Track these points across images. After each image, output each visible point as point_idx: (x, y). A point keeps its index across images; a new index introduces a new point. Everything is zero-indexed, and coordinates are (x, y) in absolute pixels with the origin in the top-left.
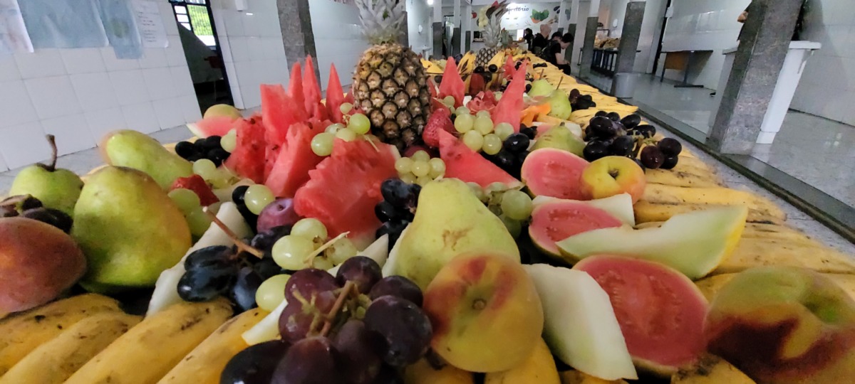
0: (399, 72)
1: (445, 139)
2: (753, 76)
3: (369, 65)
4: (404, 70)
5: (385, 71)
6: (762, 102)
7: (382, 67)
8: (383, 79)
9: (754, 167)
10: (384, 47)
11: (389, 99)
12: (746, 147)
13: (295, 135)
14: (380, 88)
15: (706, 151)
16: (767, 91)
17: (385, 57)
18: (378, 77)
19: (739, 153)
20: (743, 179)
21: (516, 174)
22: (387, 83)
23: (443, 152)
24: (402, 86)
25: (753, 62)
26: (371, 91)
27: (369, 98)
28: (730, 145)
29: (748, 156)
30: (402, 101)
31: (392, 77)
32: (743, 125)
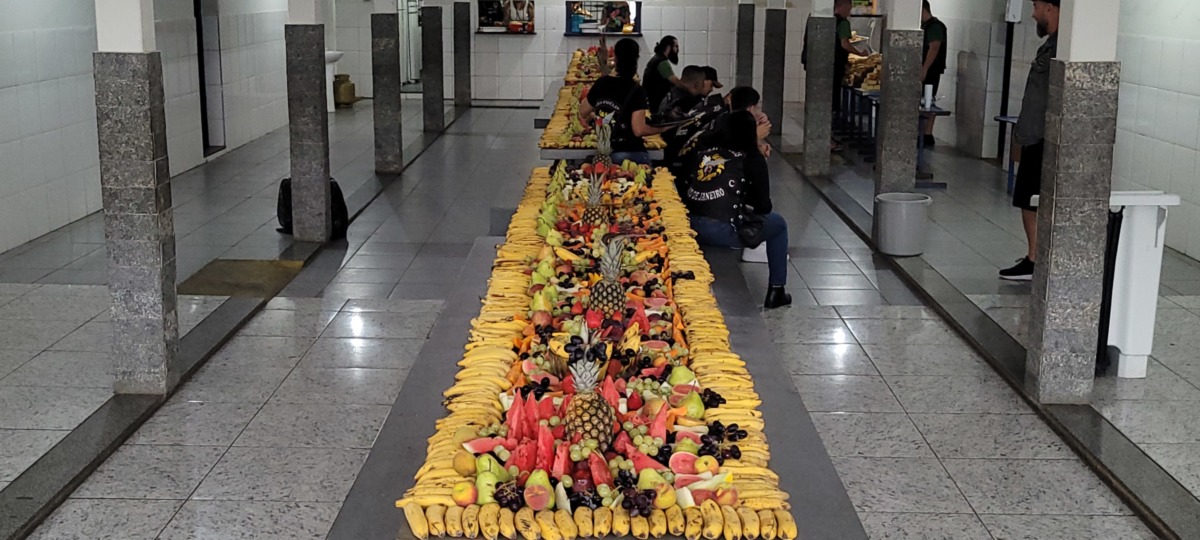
0: (599, 411)
1: (630, 449)
4: (602, 411)
5: (593, 411)
6: (1087, 306)
7: (591, 409)
8: (591, 416)
11: (594, 427)
13: (562, 451)
14: (590, 421)
17: (591, 403)
18: (588, 416)
19: (1071, 401)
21: (667, 465)
22: (594, 418)
23: (630, 456)
25: (1057, 237)
26: (584, 422)
27: (583, 426)
28: (1050, 388)
30: (601, 427)
32: (1066, 350)
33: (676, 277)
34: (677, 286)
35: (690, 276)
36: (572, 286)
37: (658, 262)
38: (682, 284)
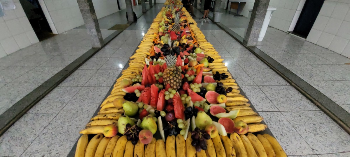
1: (189, 90)
2: (256, 20)
3: (170, 74)
4: (178, 74)
6: (259, 29)
7: (173, 74)
9: (256, 51)
10: (172, 68)
11: (175, 81)
12: (254, 44)
14: (173, 79)
15: (243, 45)
16: (260, 26)
17: (173, 72)
18: (172, 77)
19: (252, 46)
20: (253, 56)
21: (205, 97)
23: (190, 94)
24: (178, 78)
25: (257, 16)
28: (250, 44)
29: (254, 47)
31: (175, 76)
32: (253, 37)
33: (190, 24)
34: (190, 26)
35: (193, 24)
36: (168, 26)
37: (186, 21)
38: (191, 25)
